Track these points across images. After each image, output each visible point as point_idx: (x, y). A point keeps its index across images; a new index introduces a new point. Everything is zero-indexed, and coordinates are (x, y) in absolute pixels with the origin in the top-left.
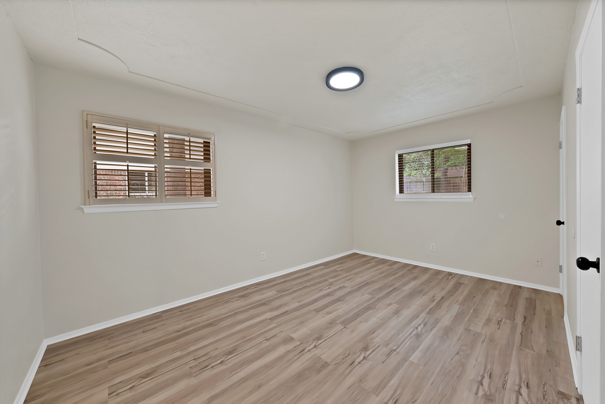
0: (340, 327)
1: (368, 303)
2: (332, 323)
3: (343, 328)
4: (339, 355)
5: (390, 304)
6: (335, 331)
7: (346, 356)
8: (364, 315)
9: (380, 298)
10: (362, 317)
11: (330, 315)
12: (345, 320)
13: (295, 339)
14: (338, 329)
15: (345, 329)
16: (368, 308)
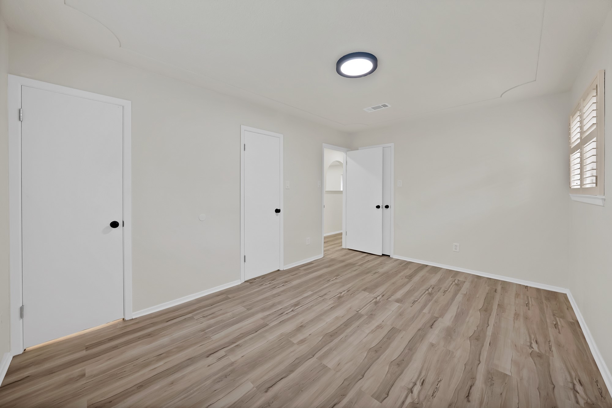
0: (363, 312)
1: (332, 344)
2: (371, 316)
3: (359, 311)
4: (358, 294)
5: (302, 342)
6: (366, 308)
7: (353, 294)
8: (339, 325)
9: (311, 356)
10: (341, 323)
11: (377, 324)
12: (359, 318)
13: (395, 302)
14: (364, 310)
15: (357, 310)
16: (333, 335)
